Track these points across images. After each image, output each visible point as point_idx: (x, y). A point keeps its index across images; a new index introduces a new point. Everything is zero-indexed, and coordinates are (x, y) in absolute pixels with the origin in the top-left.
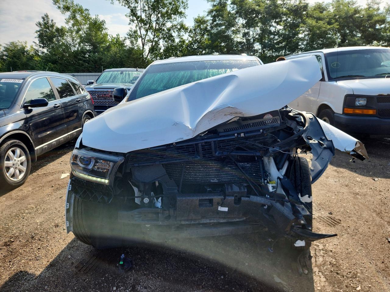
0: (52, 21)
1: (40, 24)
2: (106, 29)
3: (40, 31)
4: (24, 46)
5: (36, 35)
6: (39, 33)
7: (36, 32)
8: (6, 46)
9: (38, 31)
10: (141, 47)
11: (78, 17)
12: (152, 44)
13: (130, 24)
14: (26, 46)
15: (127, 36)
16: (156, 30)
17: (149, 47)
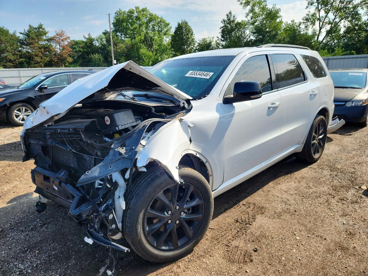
0: (234, 17)
1: (224, 21)
2: (280, 16)
3: (223, 27)
4: (212, 41)
5: (220, 31)
6: (222, 29)
7: (220, 28)
8: (199, 42)
9: (222, 27)
10: (318, 31)
11: (257, 9)
12: (331, 26)
13: (307, 7)
14: (213, 41)
15: (302, 21)
16: (338, 10)
17: (326, 30)
